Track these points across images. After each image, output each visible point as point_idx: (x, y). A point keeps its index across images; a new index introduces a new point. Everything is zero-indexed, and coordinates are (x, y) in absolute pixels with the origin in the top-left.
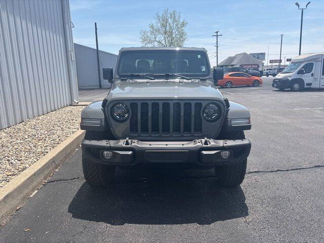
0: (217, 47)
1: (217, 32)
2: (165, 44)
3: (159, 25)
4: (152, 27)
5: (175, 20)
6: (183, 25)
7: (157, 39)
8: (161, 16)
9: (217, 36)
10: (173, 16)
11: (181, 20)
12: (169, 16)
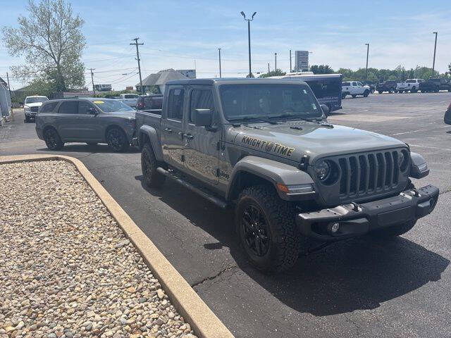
0: (139, 60)
1: (136, 40)
2: (49, 51)
3: (36, 20)
4: (24, 22)
5: (62, 15)
6: (77, 23)
7: (35, 43)
8: (38, 6)
9: (137, 44)
10: (59, 8)
11: (74, 17)
12: (51, 7)
